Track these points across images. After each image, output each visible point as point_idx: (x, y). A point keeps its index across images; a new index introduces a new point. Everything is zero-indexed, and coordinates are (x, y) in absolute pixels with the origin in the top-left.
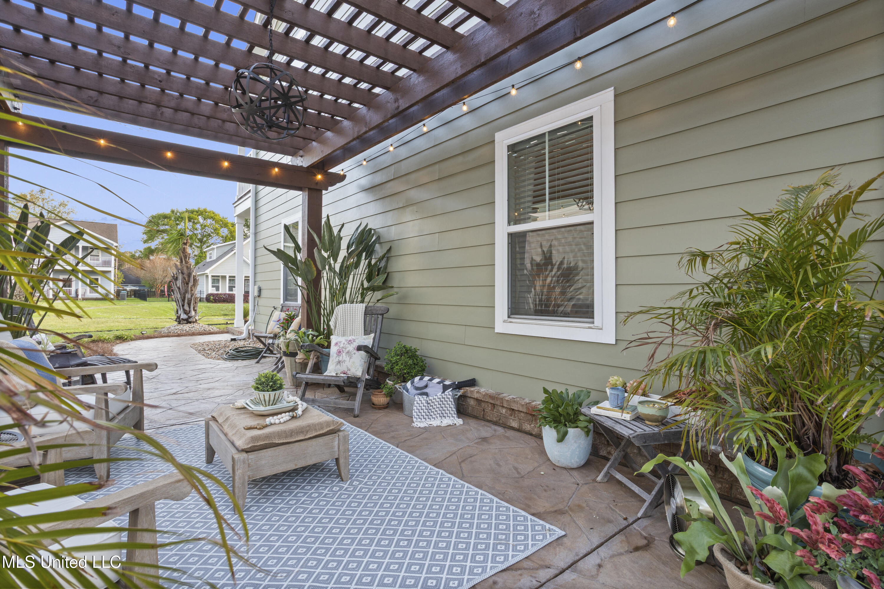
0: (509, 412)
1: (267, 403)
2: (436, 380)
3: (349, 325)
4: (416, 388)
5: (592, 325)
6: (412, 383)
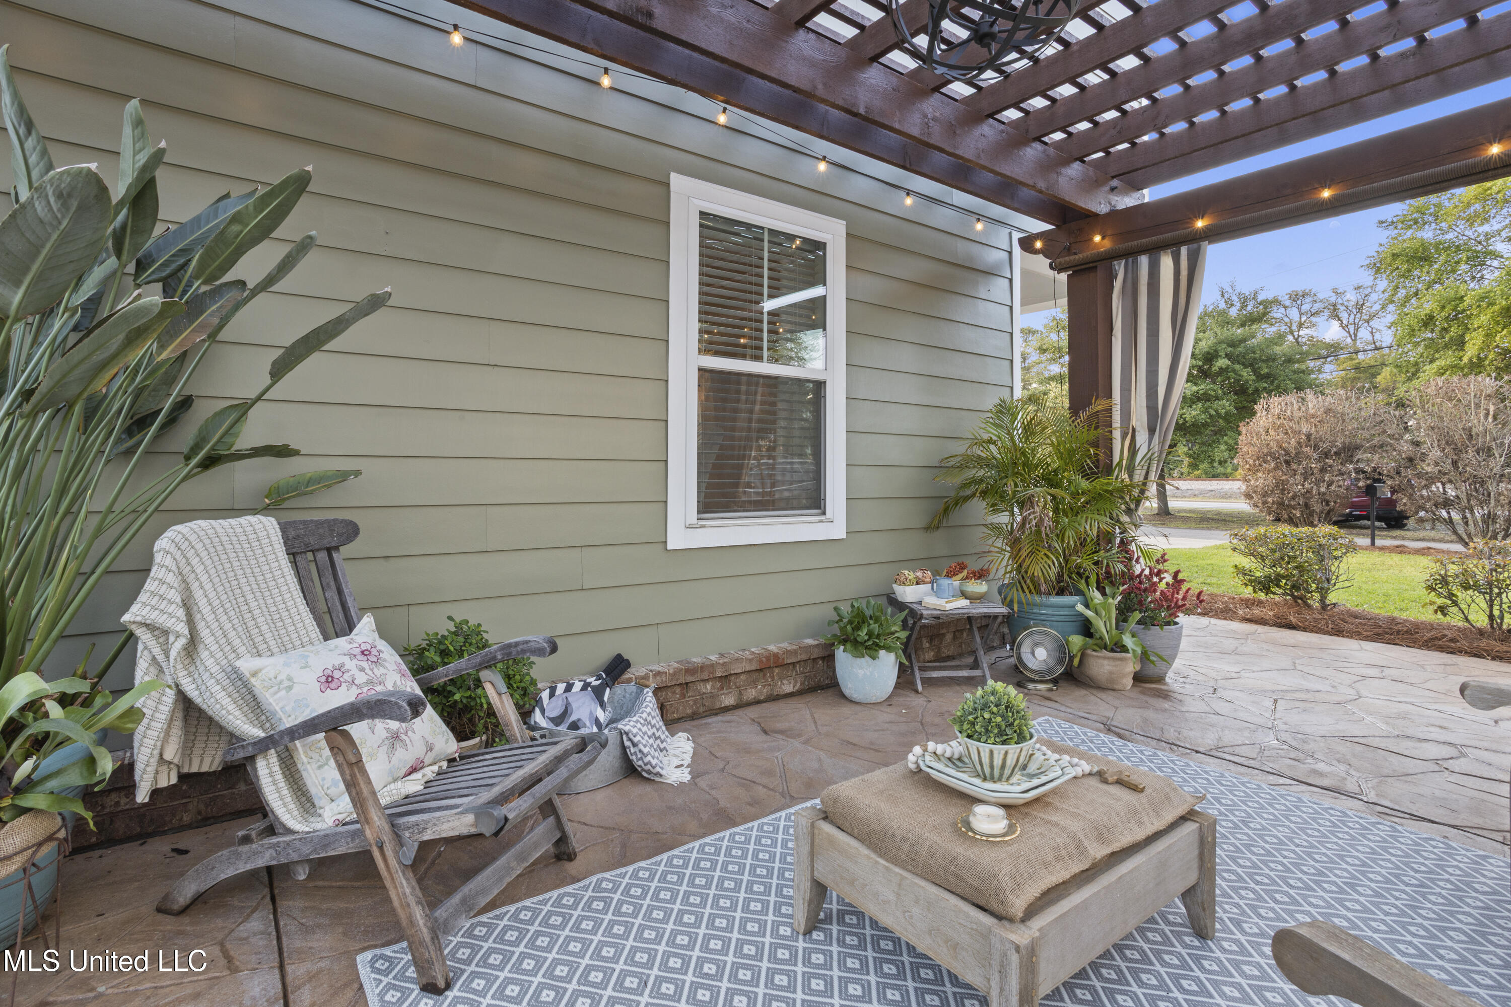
2: (578, 685)
3: (253, 604)
4: (552, 720)
5: (822, 518)
6: (543, 712)
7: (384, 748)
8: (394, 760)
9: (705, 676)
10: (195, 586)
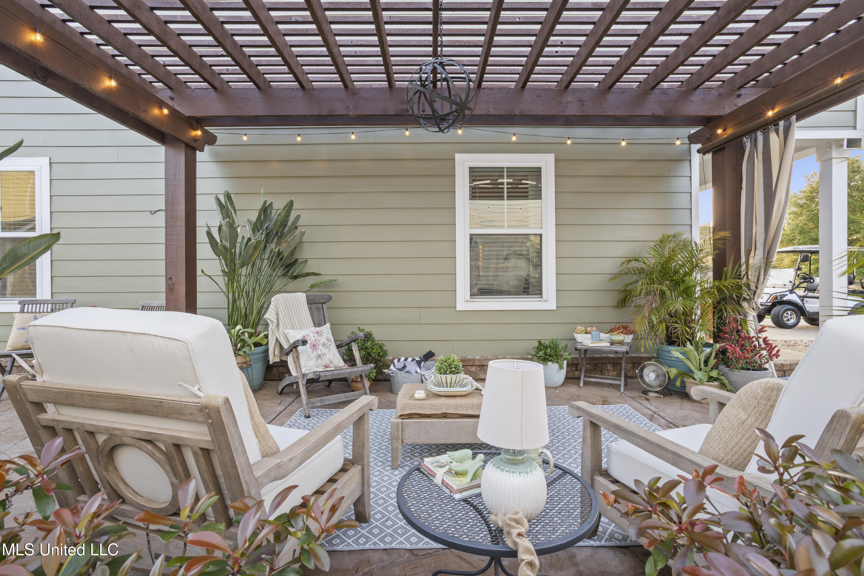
0: (478, 369)
1: (449, 385)
2: (410, 359)
3: (294, 317)
4: (398, 369)
5: (541, 299)
6: (394, 366)
7: (315, 359)
8: (318, 362)
9: (470, 364)
10: (279, 310)
